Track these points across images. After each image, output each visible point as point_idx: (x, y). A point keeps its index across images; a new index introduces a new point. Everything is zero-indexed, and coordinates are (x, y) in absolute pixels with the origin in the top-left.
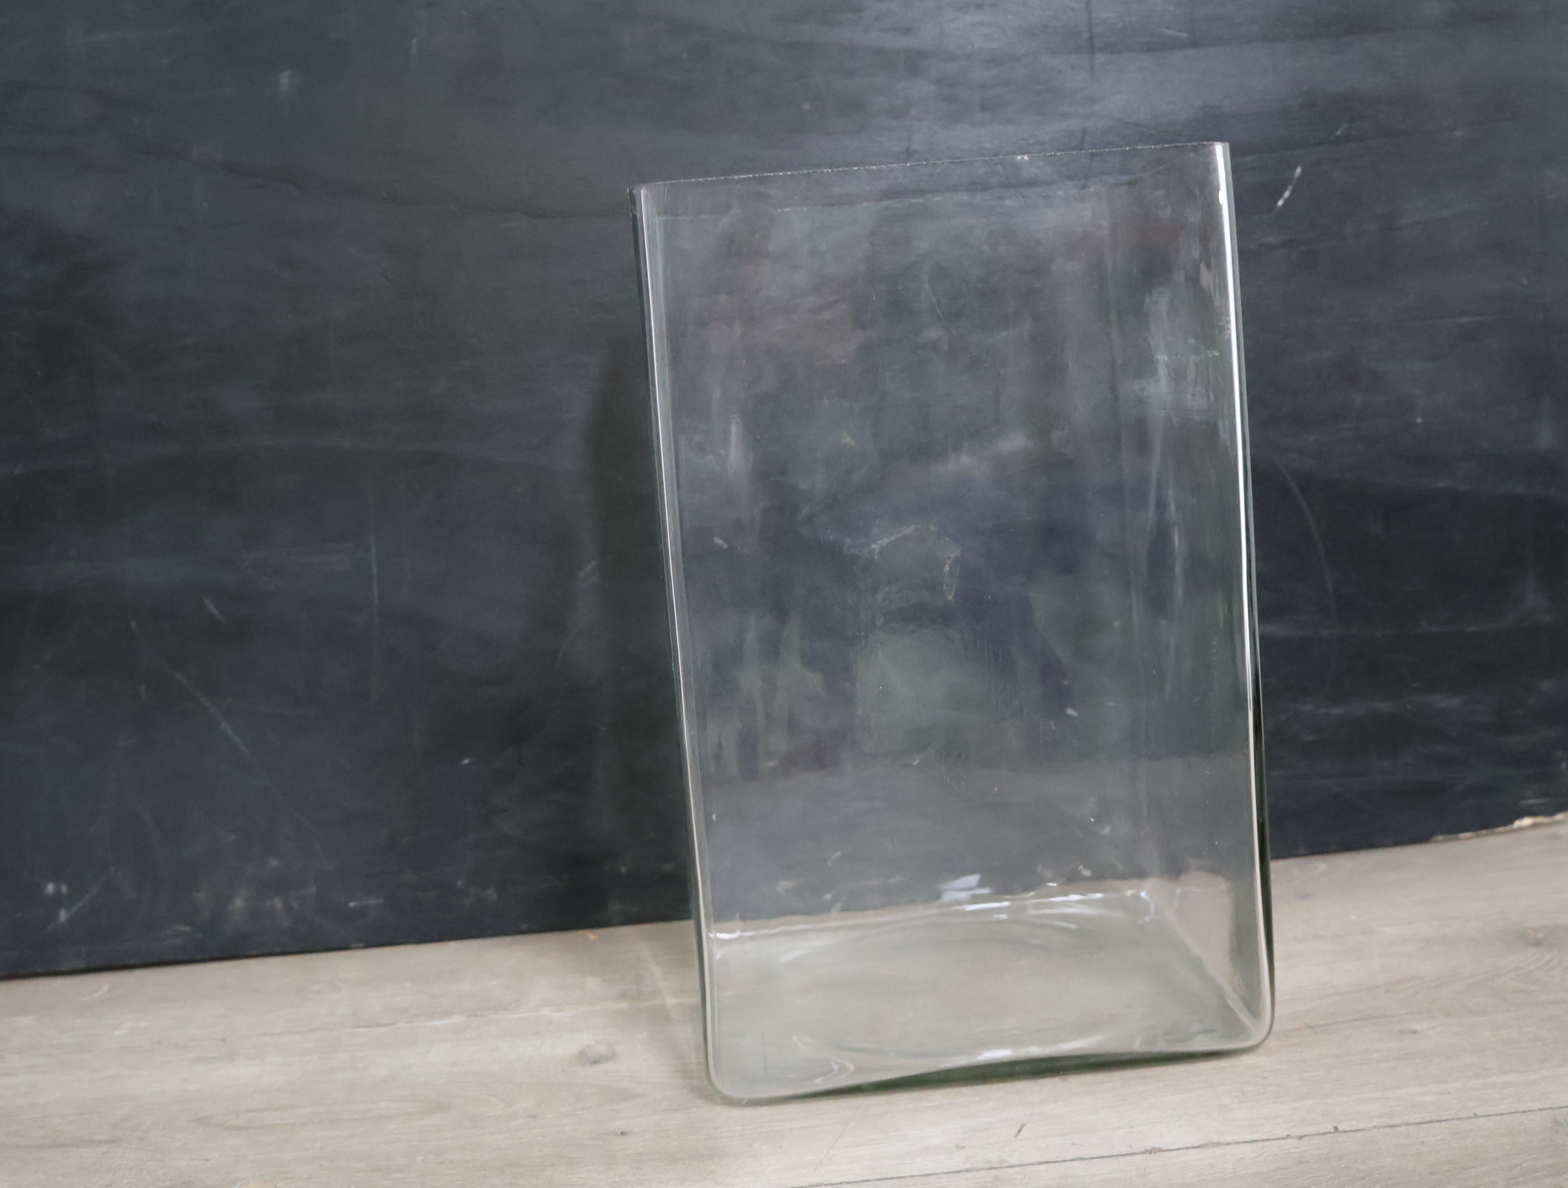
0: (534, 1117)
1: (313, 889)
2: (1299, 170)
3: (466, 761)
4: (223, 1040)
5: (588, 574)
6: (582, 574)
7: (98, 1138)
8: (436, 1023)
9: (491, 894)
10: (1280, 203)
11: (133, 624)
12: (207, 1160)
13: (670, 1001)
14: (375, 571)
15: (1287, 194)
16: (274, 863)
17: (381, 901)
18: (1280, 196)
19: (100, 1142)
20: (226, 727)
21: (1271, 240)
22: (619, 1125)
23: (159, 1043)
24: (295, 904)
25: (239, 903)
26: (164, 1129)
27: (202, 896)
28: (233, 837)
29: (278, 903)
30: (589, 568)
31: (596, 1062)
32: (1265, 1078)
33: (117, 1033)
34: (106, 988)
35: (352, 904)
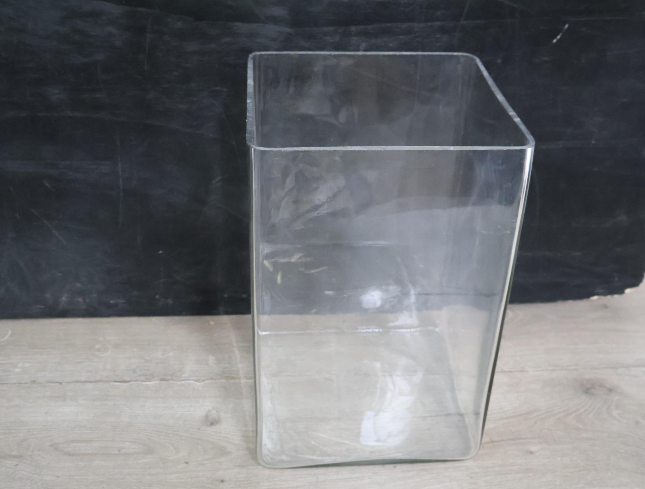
0: (187, 463)
1: (95, 295)
2: (567, 26)
3: (161, 252)
4: (61, 383)
5: (217, 181)
6: (214, 182)
7: (14, 453)
8: (147, 383)
9: (170, 301)
10: (555, 41)
11: (11, 188)
12: (58, 477)
13: (243, 381)
14: (120, 173)
15: (559, 37)
16: (78, 285)
17: (124, 301)
18: (555, 37)
19: (14, 457)
20: (56, 233)
21: (546, 58)
22: (220, 474)
23: (34, 382)
24: (88, 300)
25: (64, 299)
26: (39, 450)
27: (48, 295)
28: (60, 274)
29: (80, 300)
30: (217, 179)
31: (212, 424)
32: (471, 478)
33: (17, 370)
34: (10, 332)
35: (112, 302)
